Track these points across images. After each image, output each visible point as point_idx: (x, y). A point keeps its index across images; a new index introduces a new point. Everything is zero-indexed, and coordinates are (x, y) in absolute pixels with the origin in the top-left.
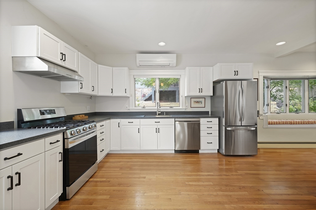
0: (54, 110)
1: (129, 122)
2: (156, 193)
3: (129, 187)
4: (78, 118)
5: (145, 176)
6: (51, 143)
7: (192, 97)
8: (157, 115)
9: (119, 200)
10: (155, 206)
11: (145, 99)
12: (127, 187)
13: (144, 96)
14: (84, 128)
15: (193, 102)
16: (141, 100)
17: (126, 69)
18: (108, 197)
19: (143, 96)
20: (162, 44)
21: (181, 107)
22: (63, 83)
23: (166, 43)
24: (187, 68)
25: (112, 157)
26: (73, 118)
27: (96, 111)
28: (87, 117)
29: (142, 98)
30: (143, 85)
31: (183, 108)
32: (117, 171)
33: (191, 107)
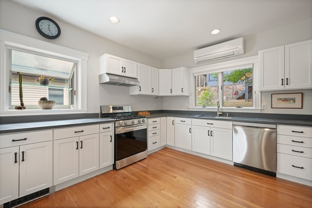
0: (122, 107)
1: (181, 121)
2: (172, 195)
3: (156, 179)
4: (140, 114)
5: (176, 176)
6: (104, 128)
7: (273, 93)
8: (218, 115)
9: (141, 185)
10: (160, 204)
11: (238, 97)
12: (155, 178)
13: (237, 93)
14: (139, 121)
15: (276, 100)
16: (232, 99)
17: (182, 68)
18: (137, 179)
19: (235, 94)
20: (216, 32)
21: (254, 108)
22: (131, 88)
23: (220, 30)
24: (259, 52)
25: (166, 151)
26: (138, 113)
27: (163, 109)
28: (149, 113)
29: (234, 96)
30: (226, 81)
31: (257, 108)
32: (160, 163)
33: (272, 108)
